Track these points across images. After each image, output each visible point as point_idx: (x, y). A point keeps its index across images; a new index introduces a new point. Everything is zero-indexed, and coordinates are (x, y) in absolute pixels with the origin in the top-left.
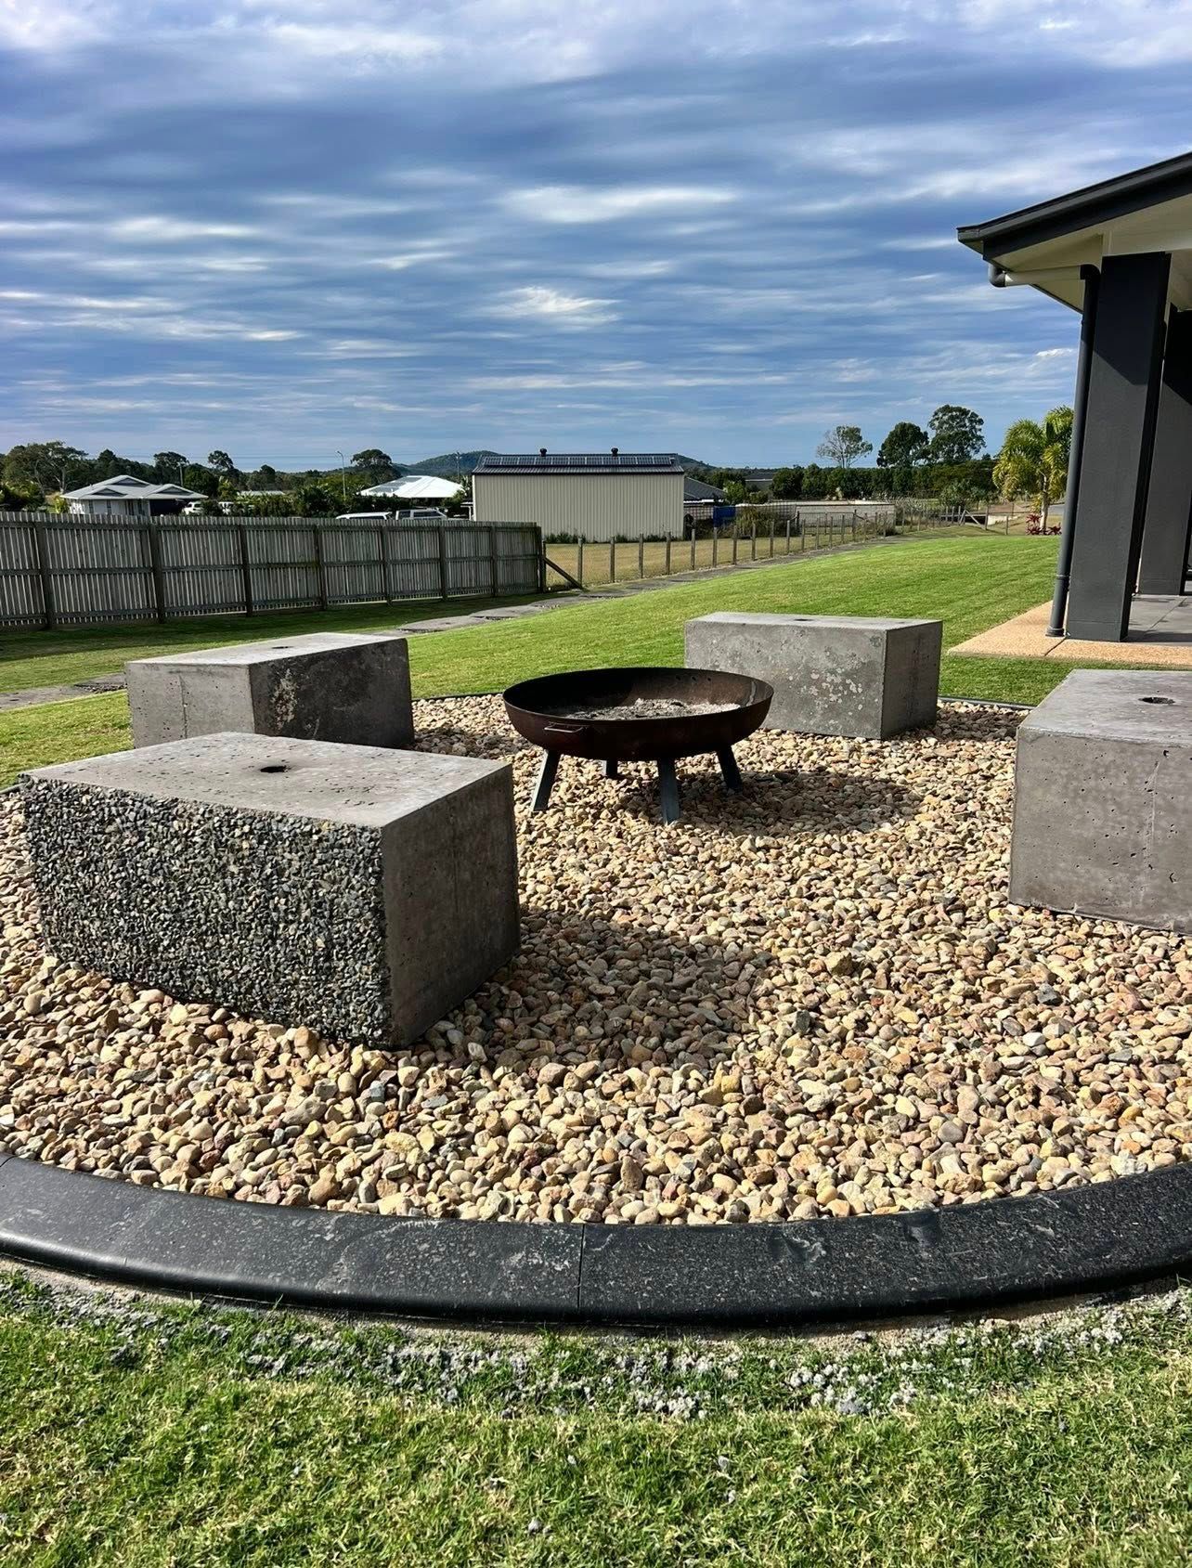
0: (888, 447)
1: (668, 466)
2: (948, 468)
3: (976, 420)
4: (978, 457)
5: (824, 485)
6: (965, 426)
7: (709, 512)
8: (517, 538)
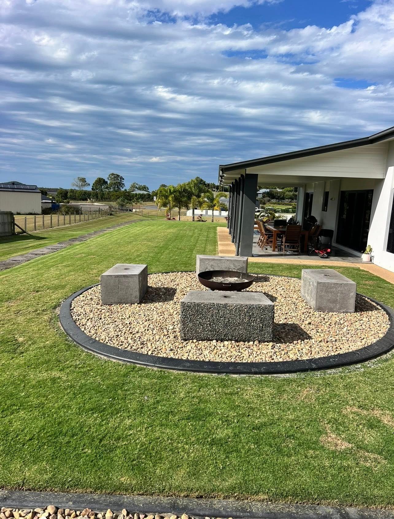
0: (95, 185)
1: (34, 189)
2: (115, 193)
3: (122, 178)
4: (123, 190)
5: (75, 196)
6: (118, 180)
7: (50, 206)
8: (5, 216)
